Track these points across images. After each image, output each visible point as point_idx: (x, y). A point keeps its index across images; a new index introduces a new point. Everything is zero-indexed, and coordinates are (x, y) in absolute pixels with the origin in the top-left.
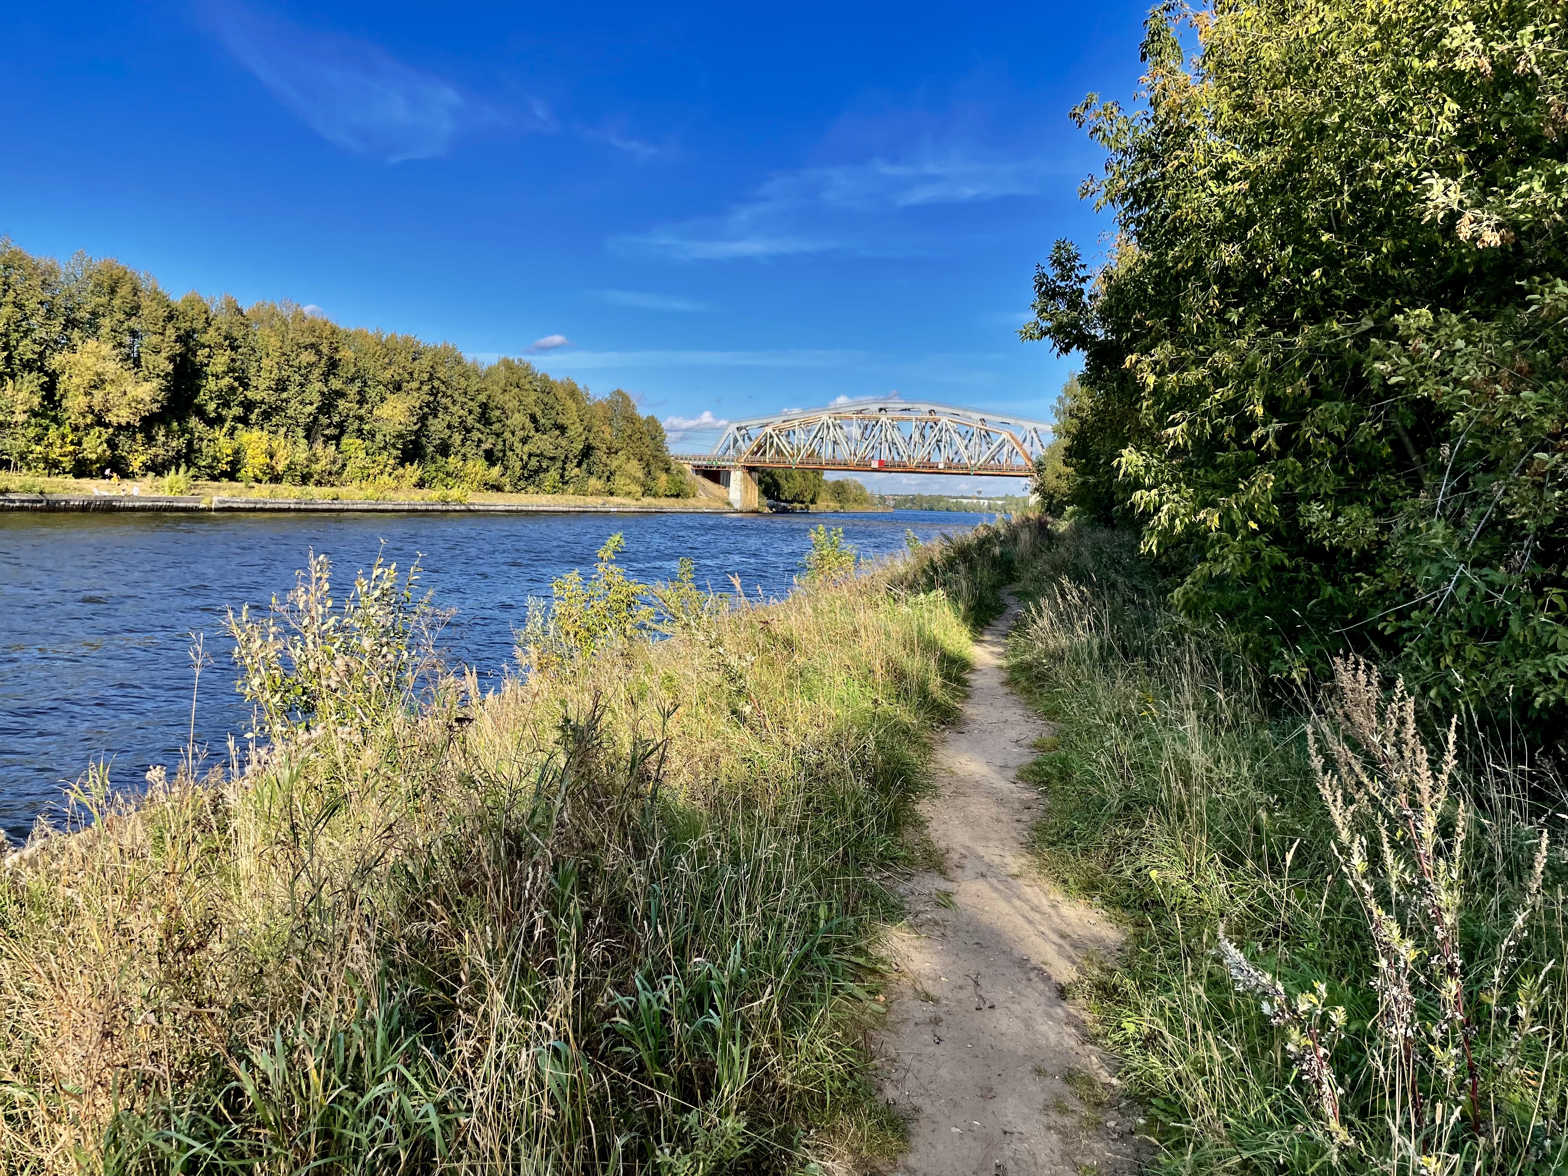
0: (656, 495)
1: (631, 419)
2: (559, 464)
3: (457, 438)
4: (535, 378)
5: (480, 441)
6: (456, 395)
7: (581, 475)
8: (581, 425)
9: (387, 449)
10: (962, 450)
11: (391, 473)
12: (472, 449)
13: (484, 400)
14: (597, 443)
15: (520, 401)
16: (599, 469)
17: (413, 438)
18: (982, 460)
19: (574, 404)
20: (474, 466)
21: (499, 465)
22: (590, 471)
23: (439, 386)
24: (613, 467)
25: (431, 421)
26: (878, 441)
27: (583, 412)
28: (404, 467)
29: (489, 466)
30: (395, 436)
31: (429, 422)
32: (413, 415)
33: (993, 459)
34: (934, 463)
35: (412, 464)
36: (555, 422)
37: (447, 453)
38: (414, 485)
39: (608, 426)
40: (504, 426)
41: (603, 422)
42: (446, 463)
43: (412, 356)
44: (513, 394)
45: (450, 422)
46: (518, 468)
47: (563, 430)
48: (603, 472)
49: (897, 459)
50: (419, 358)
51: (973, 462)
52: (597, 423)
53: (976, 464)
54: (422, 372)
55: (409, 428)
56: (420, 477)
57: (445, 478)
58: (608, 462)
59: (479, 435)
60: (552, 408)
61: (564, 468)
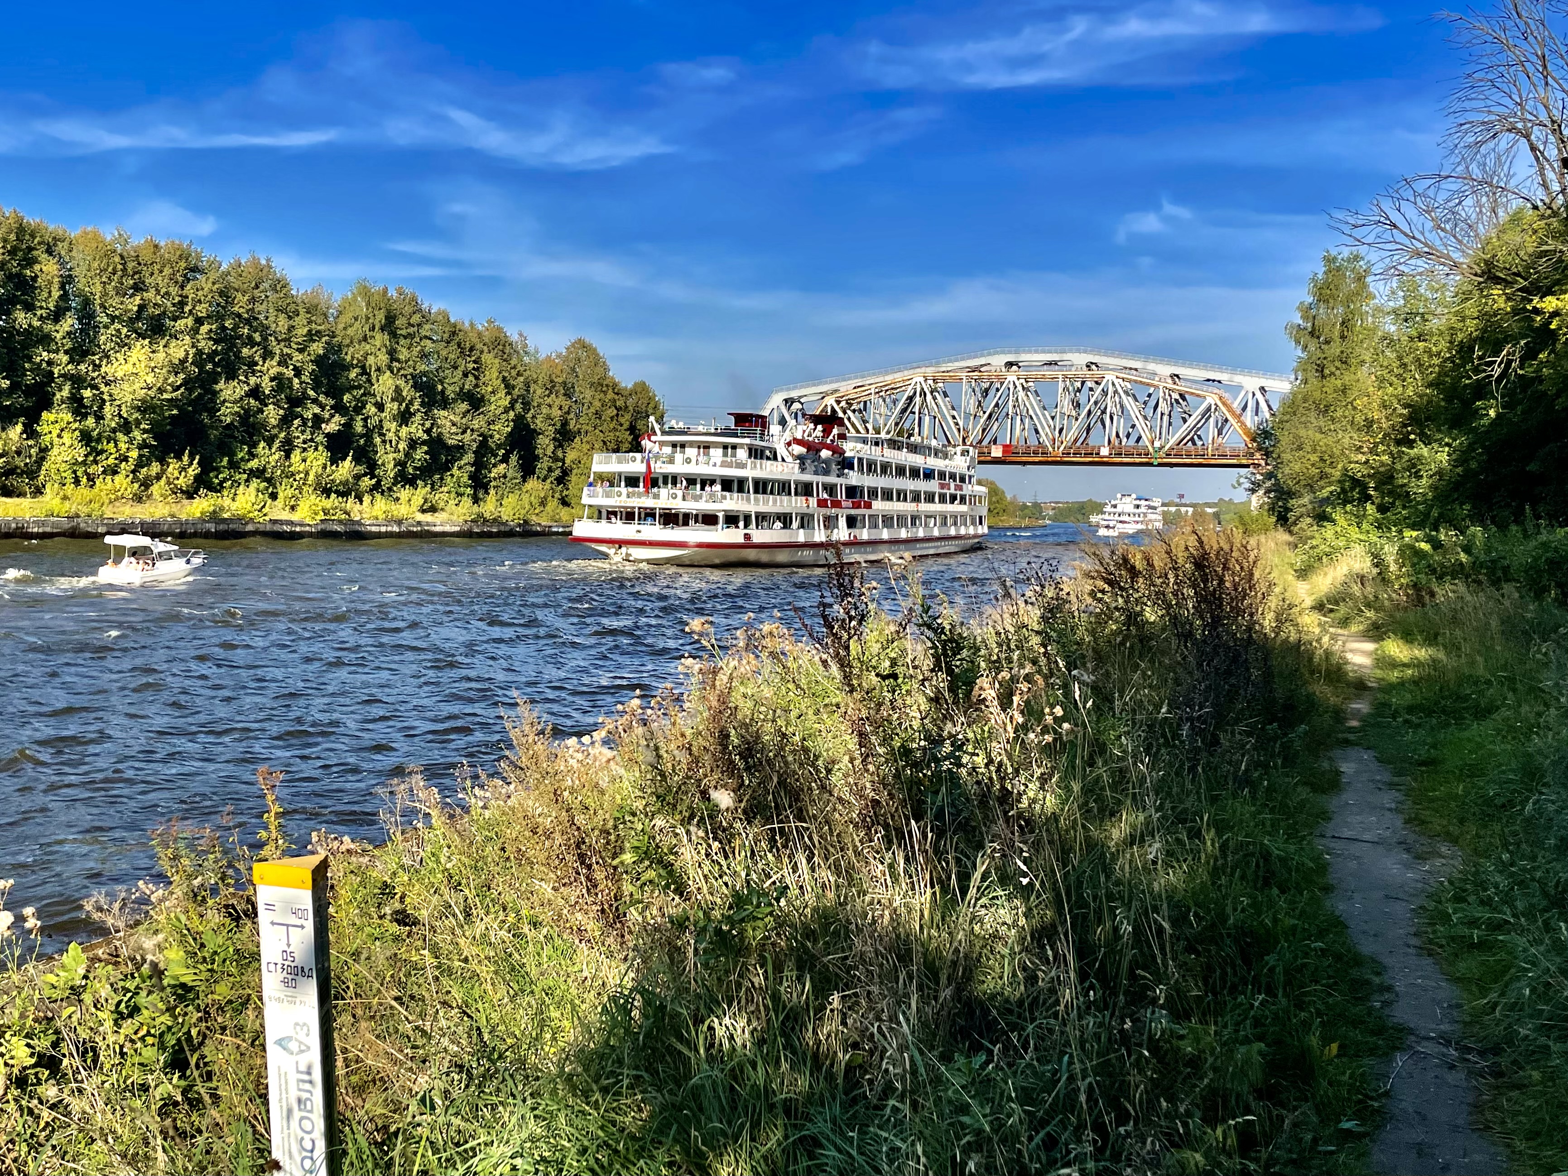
1: (600, 385)
6: (272, 343)
7: (509, 475)
8: (508, 393)
9: (128, 432)
10: (1140, 424)
11: (133, 472)
12: (303, 432)
13: (321, 352)
14: (539, 423)
15: (392, 354)
16: (542, 466)
17: (175, 412)
18: (1173, 441)
19: (497, 361)
20: (304, 460)
21: (349, 458)
22: (528, 469)
23: (236, 327)
24: (568, 461)
25: (221, 385)
26: (1004, 414)
27: (514, 373)
28: (162, 461)
29: (334, 461)
30: (138, 409)
31: (217, 387)
32: (176, 374)
33: (1192, 439)
34: (1093, 448)
35: (179, 457)
36: (461, 389)
37: (251, 437)
38: (182, 492)
39: (561, 398)
40: (364, 395)
41: (551, 388)
42: (252, 456)
43: (185, 276)
44: (378, 343)
45: (258, 386)
46: (392, 465)
47: (476, 402)
48: (550, 470)
49: (1033, 442)
50: (196, 279)
51: (1157, 444)
52: (539, 392)
53: (1162, 447)
54: (200, 301)
55: (166, 396)
56: (197, 478)
57: (247, 481)
58: (560, 454)
59: (317, 410)
60: (456, 368)
61: (480, 465)
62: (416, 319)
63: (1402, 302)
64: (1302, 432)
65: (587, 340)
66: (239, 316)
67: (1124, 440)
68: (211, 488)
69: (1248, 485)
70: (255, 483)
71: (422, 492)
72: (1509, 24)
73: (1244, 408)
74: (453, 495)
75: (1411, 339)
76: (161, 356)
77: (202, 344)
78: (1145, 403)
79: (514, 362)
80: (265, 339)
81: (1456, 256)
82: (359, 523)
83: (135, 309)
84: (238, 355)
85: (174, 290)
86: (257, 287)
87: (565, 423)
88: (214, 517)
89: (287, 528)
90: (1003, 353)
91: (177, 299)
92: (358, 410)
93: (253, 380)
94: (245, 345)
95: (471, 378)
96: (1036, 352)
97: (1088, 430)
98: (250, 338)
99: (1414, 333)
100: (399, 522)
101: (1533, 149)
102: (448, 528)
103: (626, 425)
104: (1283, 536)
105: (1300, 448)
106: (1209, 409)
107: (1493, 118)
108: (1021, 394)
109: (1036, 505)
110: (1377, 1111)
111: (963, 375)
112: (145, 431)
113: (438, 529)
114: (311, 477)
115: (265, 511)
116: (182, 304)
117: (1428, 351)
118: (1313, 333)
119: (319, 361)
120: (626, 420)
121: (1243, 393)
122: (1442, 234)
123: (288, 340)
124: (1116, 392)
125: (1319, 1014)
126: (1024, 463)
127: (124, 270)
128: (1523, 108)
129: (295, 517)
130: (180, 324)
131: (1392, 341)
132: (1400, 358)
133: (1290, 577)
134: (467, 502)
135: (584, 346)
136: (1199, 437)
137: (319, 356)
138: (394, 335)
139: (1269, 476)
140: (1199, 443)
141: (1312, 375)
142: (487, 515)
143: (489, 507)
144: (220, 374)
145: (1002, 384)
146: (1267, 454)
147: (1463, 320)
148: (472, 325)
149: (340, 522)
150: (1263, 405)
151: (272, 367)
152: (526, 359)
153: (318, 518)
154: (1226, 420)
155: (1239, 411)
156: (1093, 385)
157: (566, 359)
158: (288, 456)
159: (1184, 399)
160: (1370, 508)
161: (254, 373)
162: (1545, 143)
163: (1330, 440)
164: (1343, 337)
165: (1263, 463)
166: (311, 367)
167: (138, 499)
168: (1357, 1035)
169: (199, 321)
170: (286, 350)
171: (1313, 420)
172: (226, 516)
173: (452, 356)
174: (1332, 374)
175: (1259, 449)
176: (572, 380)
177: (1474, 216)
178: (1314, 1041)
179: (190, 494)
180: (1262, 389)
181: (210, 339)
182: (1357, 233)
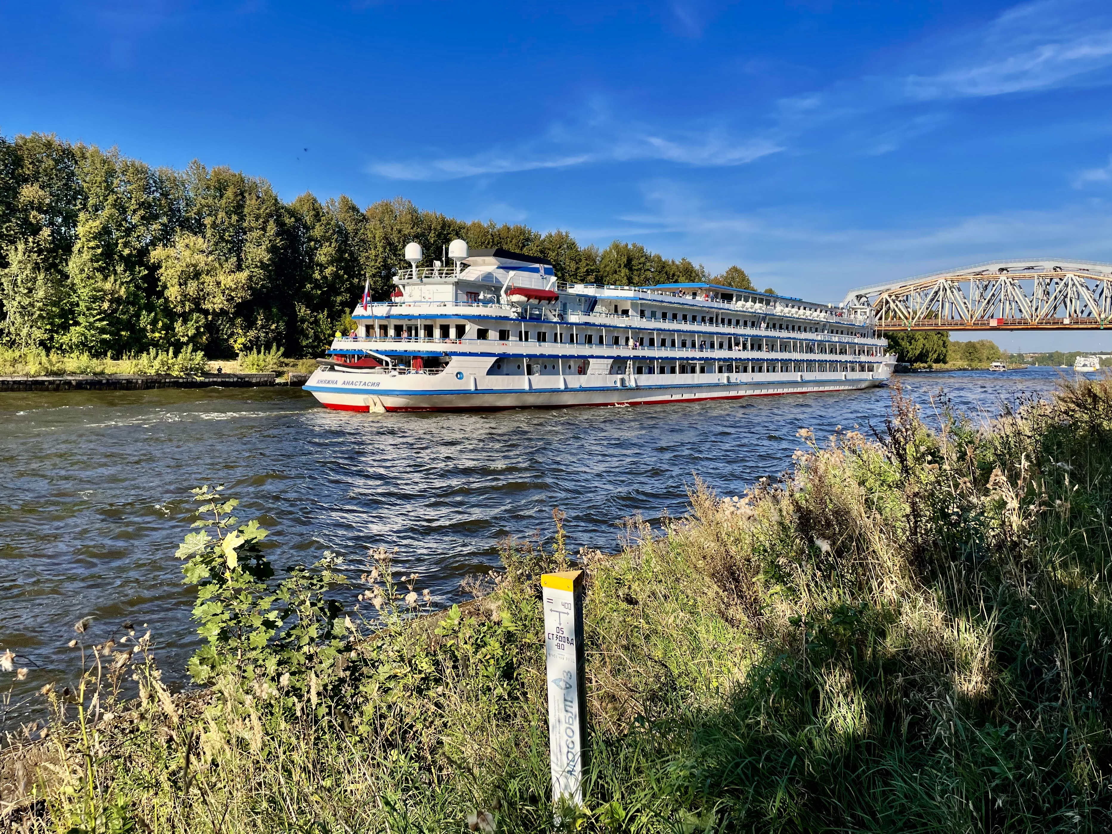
10: (1091, 305)
26: (998, 300)
34: (1059, 319)
44: (623, 274)
49: (1018, 316)
51: (1103, 316)
53: (1106, 318)
67: (1080, 314)
78: (1094, 291)
90: (997, 263)
96: (1019, 261)
97: (1055, 308)
108: (1010, 288)
111: (971, 277)
124: (1074, 285)
126: (1012, 330)
135: (737, 270)
138: (631, 270)
145: (997, 282)
156: (1058, 280)
157: (726, 278)
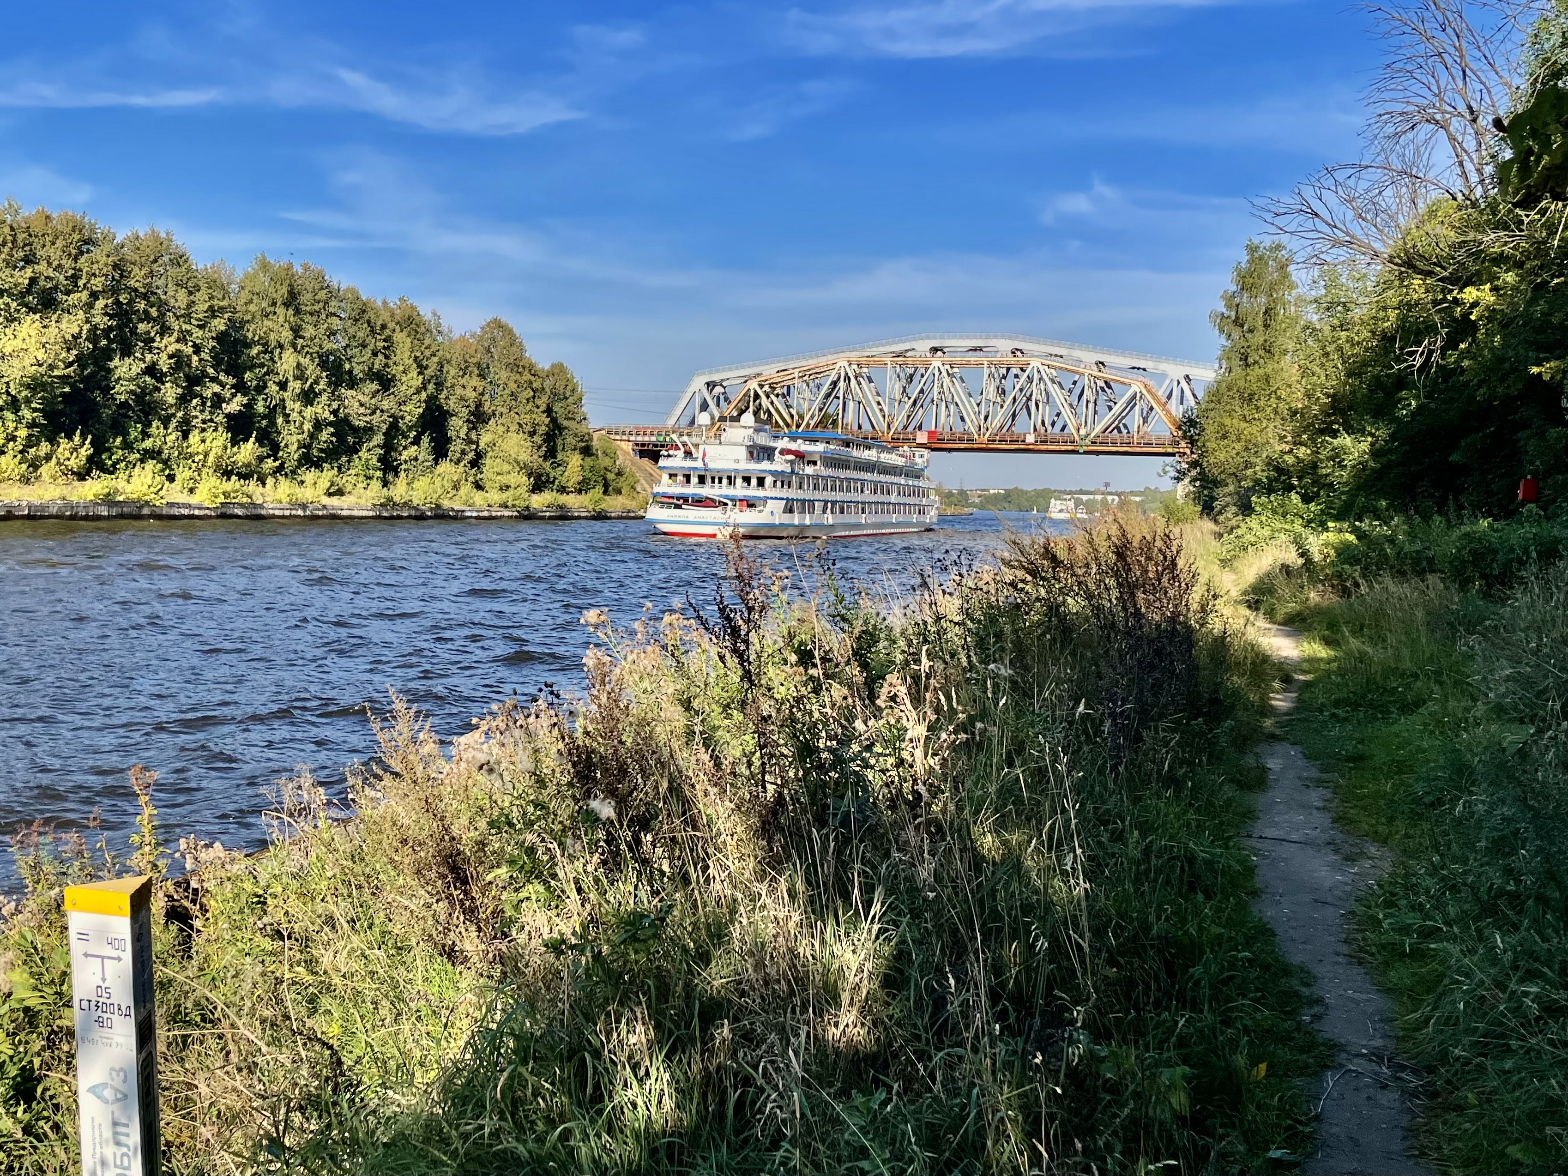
0: (563, 490)
1: (516, 366)
2: (379, 439)
3: (169, 393)
4: (332, 293)
5: (218, 401)
6: (170, 318)
7: (421, 458)
8: (420, 373)
9: (16, 409)
10: (1066, 412)
11: (21, 452)
12: (202, 411)
13: (223, 328)
14: (452, 404)
15: (297, 331)
16: (456, 447)
17: (67, 390)
18: (1099, 428)
19: (409, 340)
20: (203, 441)
21: (252, 440)
22: (440, 452)
23: (131, 302)
24: (482, 445)
25: (116, 362)
26: (929, 400)
27: (427, 353)
28: (52, 441)
29: (235, 442)
30: (28, 387)
31: (112, 365)
32: (69, 349)
33: (1117, 427)
34: (1019, 435)
35: (69, 436)
36: (370, 369)
37: (146, 417)
38: (73, 473)
39: (475, 378)
40: (267, 373)
41: (465, 371)
42: (145, 435)
43: (79, 248)
44: (281, 319)
45: (154, 364)
46: (296, 446)
47: (386, 382)
48: (463, 453)
49: (959, 428)
50: (88, 251)
51: (1083, 432)
52: (453, 372)
53: (1088, 435)
54: (94, 275)
55: (56, 373)
56: (90, 459)
57: (142, 461)
58: (474, 437)
59: (217, 388)
60: (364, 346)
61: (389, 447)
62: (322, 295)
63: (1323, 291)
64: (1227, 421)
65: (504, 320)
66: (136, 290)
67: (1050, 428)
68: (104, 469)
69: (1173, 474)
70: (150, 464)
71: (327, 476)
72: (1427, 14)
73: (1169, 397)
74: (361, 478)
75: (1334, 328)
76: (53, 330)
77: (97, 320)
78: (1070, 391)
79: (427, 342)
80: (162, 315)
81: (1377, 246)
82: (261, 506)
83: (27, 282)
84: (133, 331)
85: (67, 263)
86: (155, 261)
87: (479, 405)
88: (108, 500)
89: (186, 512)
90: (928, 338)
91: (71, 272)
92: (261, 389)
93: (148, 357)
94: (141, 321)
95: (381, 357)
96: (961, 338)
97: (1014, 416)
98: (146, 312)
99: (1336, 322)
100: (304, 506)
101: (1452, 138)
102: (356, 513)
103: (543, 407)
104: (1208, 525)
105: (1224, 437)
106: (1134, 397)
107: (1411, 108)
108: (947, 380)
109: (962, 492)
110: (1307, 1137)
111: (888, 359)
112: (35, 410)
113: (345, 513)
114: (211, 459)
115: (161, 493)
116: (75, 278)
117: (1349, 340)
118: (1238, 322)
119: (221, 338)
120: (543, 402)
121: (1167, 382)
122: (1364, 224)
123: (188, 317)
124: (1041, 379)
125: (1246, 1030)
126: (950, 450)
127: (14, 242)
128: (1441, 100)
129: (194, 500)
130: (74, 298)
131: (1314, 330)
132: (1323, 348)
133: (1216, 568)
134: (376, 485)
135: (500, 326)
136: (1125, 426)
137: (222, 333)
138: (298, 311)
139: (1194, 464)
140: (1124, 431)
141: (1236, 362)
142: (397, 499)
143: (400, 490)
144: (114, 350)
145: (927, 369)
146: (1192, 442)
147: (1385, 308)
148: (385, 303)
149: (242, 505)
150: (1188, 393)
151: (169, 344)
152: (440, 339)
153: (219, 500)
154: (1152, 409)
155: (1164, 400)
156: (1019, 372)
157: (481, 339)
158: (185, 436)
159: (1110, 387)
160: (1295, 497)
161: (150, 350)
162: (1464, 134)
163: (1255, 429)
164: (1266, 326)
165: (1188, 451)
166: (212, 343)
167: (25, 480)
168: (1285, 1054)
169: (94, 295)
170: (185, 327)
171: (1237, 409)
172: (121, 498)
173: (360, 334)
174: (1256, 362)
175: (1184, 437)
176: (486, 359)
177: (1394, 207)
178: (1241, 1060)
179: (82, 475)
180: (1187, 378)
181: (106, 314)
182: (1279, 221)
